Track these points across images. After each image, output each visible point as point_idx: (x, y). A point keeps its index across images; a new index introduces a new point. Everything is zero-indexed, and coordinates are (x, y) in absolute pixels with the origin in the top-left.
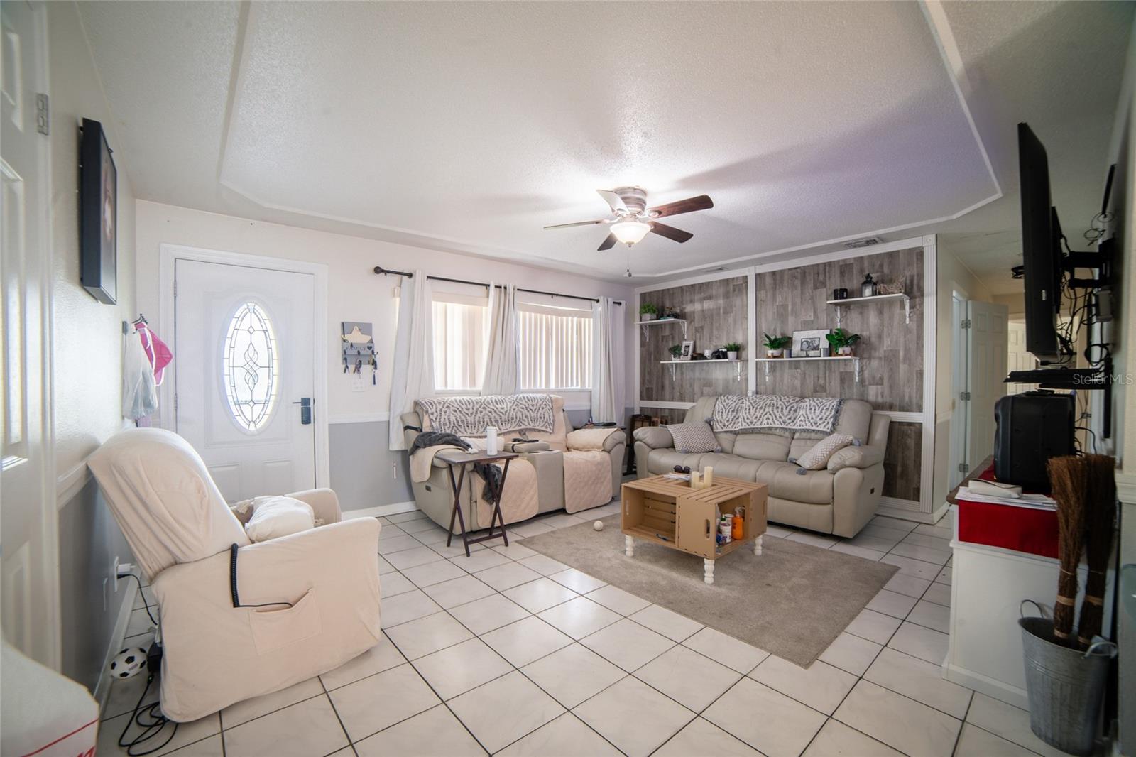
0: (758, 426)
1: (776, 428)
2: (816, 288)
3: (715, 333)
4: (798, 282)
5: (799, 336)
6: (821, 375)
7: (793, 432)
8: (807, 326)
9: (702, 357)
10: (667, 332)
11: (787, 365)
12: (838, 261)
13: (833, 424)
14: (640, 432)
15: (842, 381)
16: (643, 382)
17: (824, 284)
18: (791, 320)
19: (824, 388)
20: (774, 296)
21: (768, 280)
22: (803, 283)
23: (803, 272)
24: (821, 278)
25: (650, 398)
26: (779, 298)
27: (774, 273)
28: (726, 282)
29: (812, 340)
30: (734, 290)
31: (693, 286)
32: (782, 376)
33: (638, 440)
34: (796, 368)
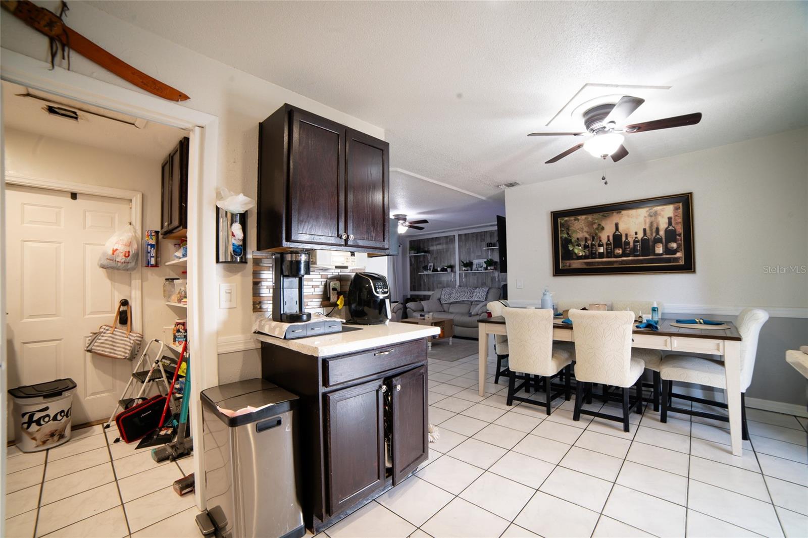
0: (459, 300)
1: (465, 301)
2: (481, 241)
3: (442, 260)
4: (475, 239)
5: (475, 262)
6: (484, 278)
7: (472, 302)
8: (479, 257)
9: (437, 271)
10: (422, 259)
11: (471, 274)
12: (489, 231)
13: (486, 298)
14: (409, 305)
15: (492, 280)
16: (411, 283)
17: (484, 240)
18: (472, 255)
19: (485, 283)
20: (466, 244)
21: (463, 237)
22: (477, 239)
23: (477, 234)
24: (483, 237)
25: (415, 290)
26: (467, 245)
27: (465, 234)
28: (447, 237)
29: (480, 264)
30: (450, 241)
31: (433, 238)
32: (469, 279)
33: (408, 308)
34: (475, 275)
